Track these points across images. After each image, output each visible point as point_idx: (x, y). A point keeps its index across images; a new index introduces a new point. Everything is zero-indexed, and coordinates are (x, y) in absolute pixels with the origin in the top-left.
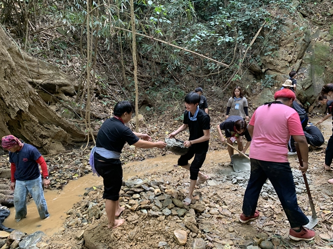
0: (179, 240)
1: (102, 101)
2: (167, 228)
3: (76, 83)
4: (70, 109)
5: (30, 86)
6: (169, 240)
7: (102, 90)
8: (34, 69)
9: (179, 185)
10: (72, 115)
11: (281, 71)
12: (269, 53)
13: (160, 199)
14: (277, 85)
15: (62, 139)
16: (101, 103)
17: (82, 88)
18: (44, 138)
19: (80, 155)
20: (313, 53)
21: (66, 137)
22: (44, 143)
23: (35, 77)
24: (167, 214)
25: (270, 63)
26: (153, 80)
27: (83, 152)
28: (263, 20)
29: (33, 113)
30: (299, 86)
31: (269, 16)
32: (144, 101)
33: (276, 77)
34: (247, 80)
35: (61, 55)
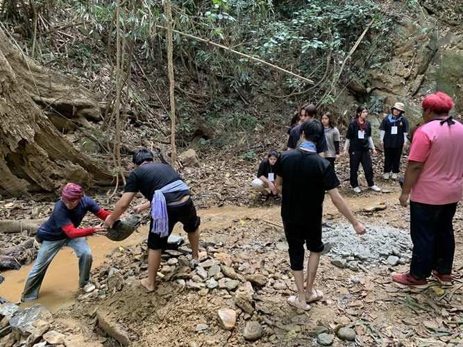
0: (224, 323)
1: (139, 130)
2: (209, 305)
3: (103, 104)
4: (93, 140)
5: (37, 107)
6: (211, 322)
7: (140, 114)
8: (44, 84)
9: (237, 248)
10: (97, 148)
11: (394, 91)
12: (377, 65)
13: (205, 266)
14: (387, 111)
15: (80, 181)
16: (137, 132)
17: (111, 111)
18: (57, 179)
19: (105, 203)
20: (440, 65)
21: (86, 179)
22: (56, 186)
23: (45, 94)
24: (212, 287)
25: (379, 79)
26: (211, 102)
27: (110, 200)
28: (370, 17)
29: (41, 145)
30: (419, 112)
31: (379, 11)
32: (198, 130)
33: (386, 99)
34: (346, 103)
35: (84, 64)
